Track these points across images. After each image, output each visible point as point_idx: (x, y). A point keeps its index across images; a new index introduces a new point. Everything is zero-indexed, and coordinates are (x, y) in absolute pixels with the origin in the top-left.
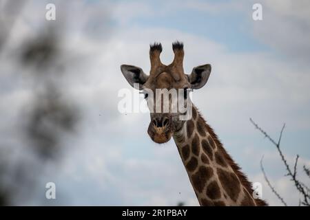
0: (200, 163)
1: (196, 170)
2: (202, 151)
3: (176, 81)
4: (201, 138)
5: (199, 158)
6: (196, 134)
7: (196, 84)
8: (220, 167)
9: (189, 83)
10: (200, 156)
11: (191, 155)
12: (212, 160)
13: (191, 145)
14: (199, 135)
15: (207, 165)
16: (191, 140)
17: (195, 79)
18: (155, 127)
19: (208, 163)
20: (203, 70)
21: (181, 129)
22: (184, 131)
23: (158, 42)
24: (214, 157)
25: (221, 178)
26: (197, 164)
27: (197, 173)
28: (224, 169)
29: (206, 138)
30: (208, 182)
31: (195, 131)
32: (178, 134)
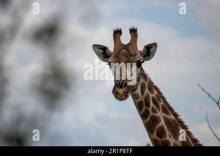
0: (151, 113)
1: (148, 119)
2: (152, 104)
3: (132, 56)
4: (151, 96)
5: (150, 110)
6: (147, 93)
7: (147, 57)
8: (165, 115)
9: (142, 57)
10: (151, 108)
11: (145, 108)
12: (159, 110)
13: (144, 101)
14: (149, 93)
15: (156, 115)
16: (144, 97)
17: (145, 54)
18: (117, 89)
19: (157, 113)
20: (151, 47)
21: (136, 89)
22: (139, 91)
24: (161, 109)
25: (166, 123)
26: (149, 114)
28: (168, 116)
29: (154, 95)
30: (157, 127)
31: (147, 91)
32: (134, 93)
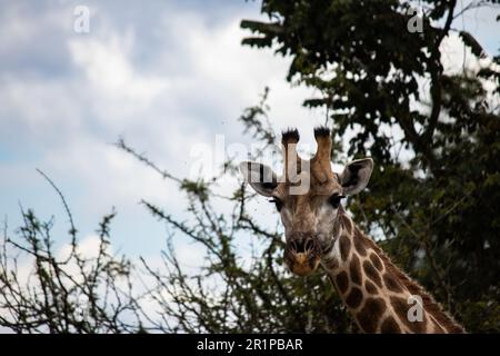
0: (366, 295)
1: (362, 305)
2: (365, 277)
3: (321, 184)
4: (362, 259)
5: (363, 287)
6: (354, 255)
7: (351, 187)
8: (393, 294)
9: (340, 186)
10: (363, 284)
11: (351, 284)
12: (381, 287)
13: (348, 271)
14: (358, 255)
15: (375, 297)
16: (347, 264)
17: (348, 180)
19: (377, 293)
20: (360, 167)
21: (330, 250)
22: (336, 252)
23: (293, 127)
24: (383, 283)
25: (397, 310)
26: (361, 296)
27: (363, 310)
28: (399, 295)
29: (368, 258)
30: (382, 320)
31: (353, 251)
32: (327, 257)
